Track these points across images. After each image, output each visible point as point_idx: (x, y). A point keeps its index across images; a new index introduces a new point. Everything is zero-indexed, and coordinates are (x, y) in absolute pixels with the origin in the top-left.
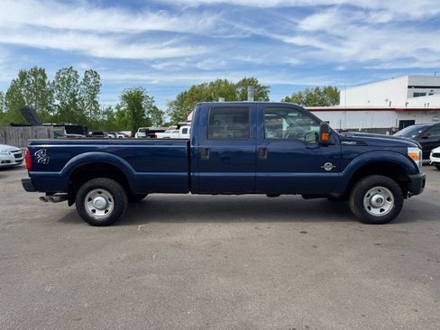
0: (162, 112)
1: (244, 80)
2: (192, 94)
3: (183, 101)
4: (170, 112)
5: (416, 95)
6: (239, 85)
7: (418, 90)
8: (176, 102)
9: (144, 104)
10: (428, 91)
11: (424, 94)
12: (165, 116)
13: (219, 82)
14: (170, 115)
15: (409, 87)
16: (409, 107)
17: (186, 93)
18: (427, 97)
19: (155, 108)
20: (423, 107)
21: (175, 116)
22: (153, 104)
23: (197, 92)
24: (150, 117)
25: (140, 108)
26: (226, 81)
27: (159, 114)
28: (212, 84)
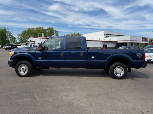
0: (15, 38)
1: (49, 28)
2: (28, 32)
3: (24, 34)
4: (19, 38)
5: (106, 37)
6: (47, 29)
7: (107, 35)
8: (21, 35)
9: (7, 34)
10: (109, 36)
11: (108, 37)
12: (16, 39)
13: (40, 28)
14: (19, 39)
15: (105, 34)
16: (105, 40)
17: (26, 31)
18: (109, 38)
19: (12, 36)
20: (109, 41)
21: (21, 40)
22: (11, 35)
23: (31, 31)
24: (10, 39)
25: (5, 36)
26: (42, 28)
27: (14, 39)
28: (36, 28)
